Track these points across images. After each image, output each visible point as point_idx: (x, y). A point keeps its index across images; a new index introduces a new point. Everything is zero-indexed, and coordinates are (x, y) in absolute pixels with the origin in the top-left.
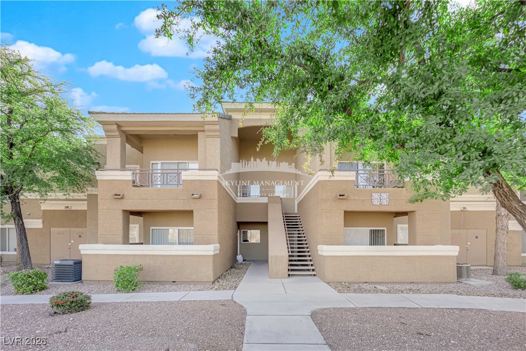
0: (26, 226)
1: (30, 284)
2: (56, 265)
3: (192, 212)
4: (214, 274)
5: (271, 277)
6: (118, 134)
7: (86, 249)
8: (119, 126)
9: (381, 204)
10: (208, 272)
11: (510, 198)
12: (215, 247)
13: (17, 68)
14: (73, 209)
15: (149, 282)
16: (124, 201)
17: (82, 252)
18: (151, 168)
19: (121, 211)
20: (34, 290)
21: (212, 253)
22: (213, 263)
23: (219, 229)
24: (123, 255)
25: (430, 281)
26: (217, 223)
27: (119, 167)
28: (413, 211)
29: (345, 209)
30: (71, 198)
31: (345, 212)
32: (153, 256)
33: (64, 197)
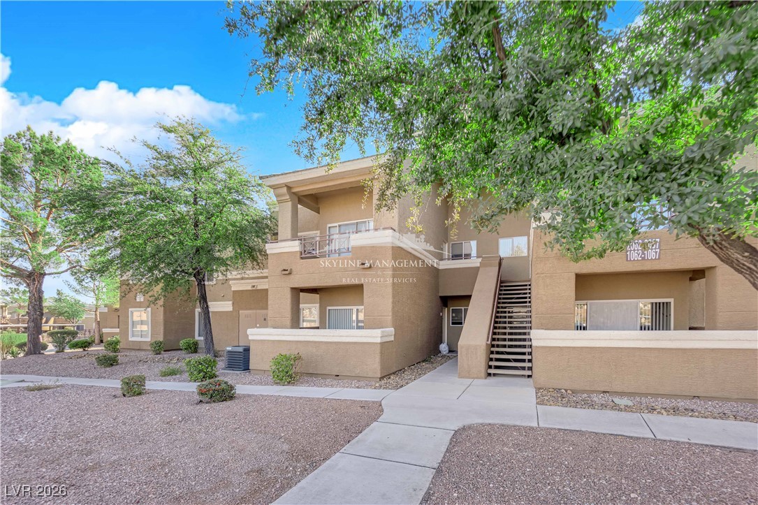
0: (210, 310)
1: (200, 371)
2: (229, 352)
3: (362, 285)
4: (382, 368)
5: (460, 377)
6: (288, 197)
7: (255, 334)
8: (289, 188)
9: (643, 259)
10: (374, 366)
11: (723, 243)
12: (383, 332)
13: (202, 141)
14: (259, 288)
15: (311, 375)
16: (292, 276)
17: (250, 338)
18: (328, 233)
19: (289, 289)
20: (204, 377)
21: (379, 340)
22: (381, 353)
23: (393, 307)
24: (287, 341)
25: (736, 397)
26: (391, 300)
27: (289, 237)
28: (715, 267)
29: (578, 271)
30: (246, 276)
31: (576, 274)
32: (315, 342)
33: (239, 276)
